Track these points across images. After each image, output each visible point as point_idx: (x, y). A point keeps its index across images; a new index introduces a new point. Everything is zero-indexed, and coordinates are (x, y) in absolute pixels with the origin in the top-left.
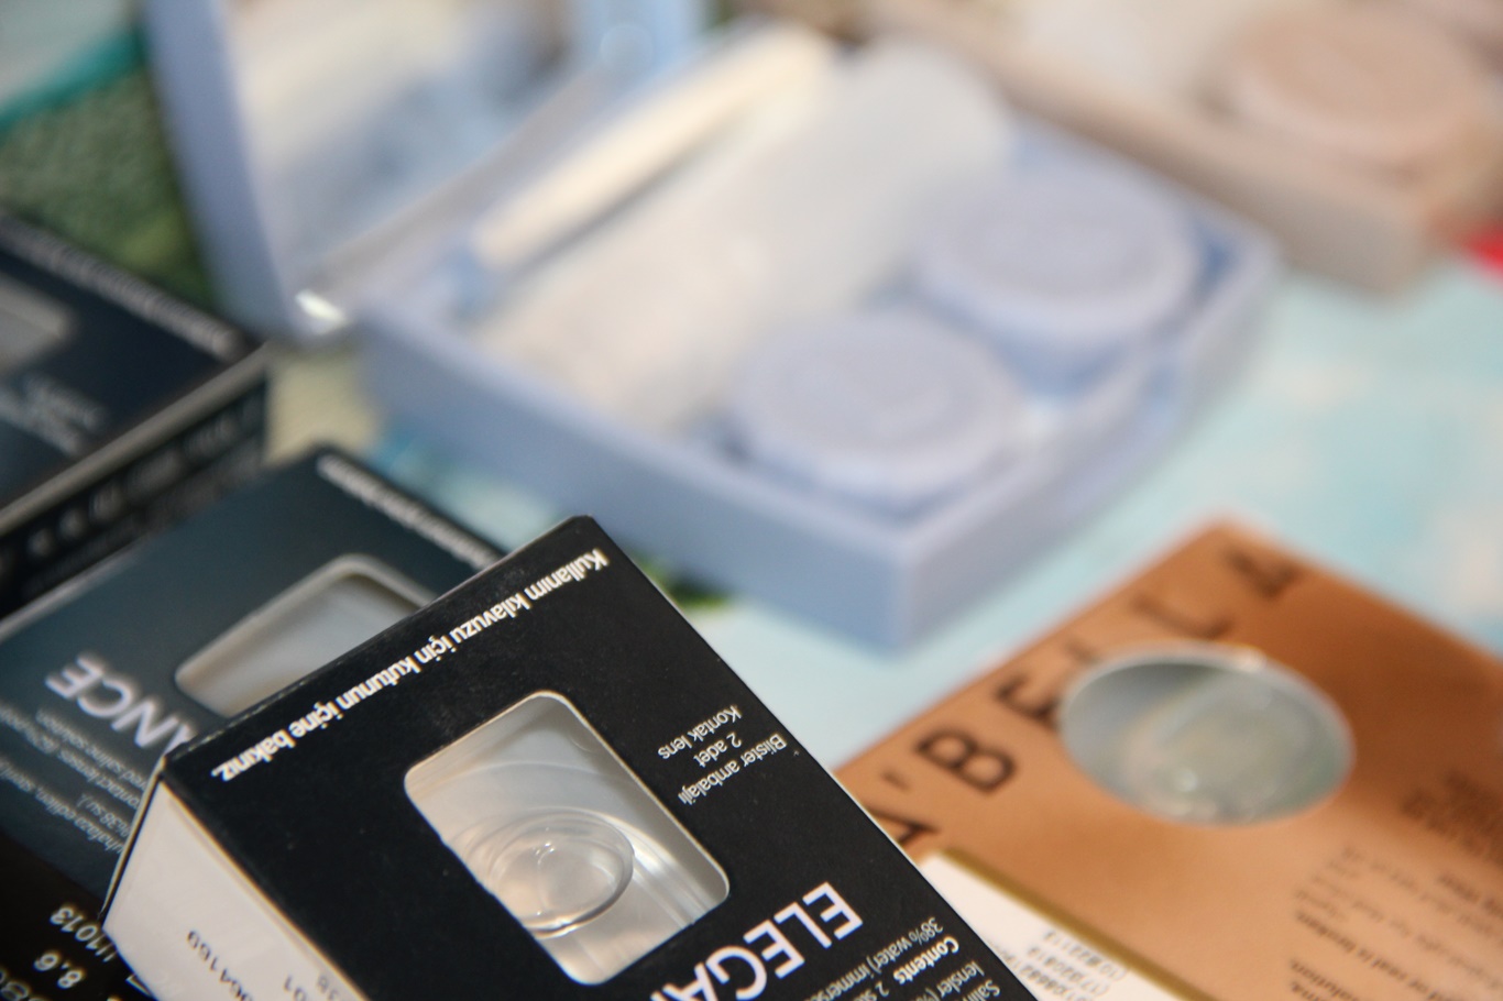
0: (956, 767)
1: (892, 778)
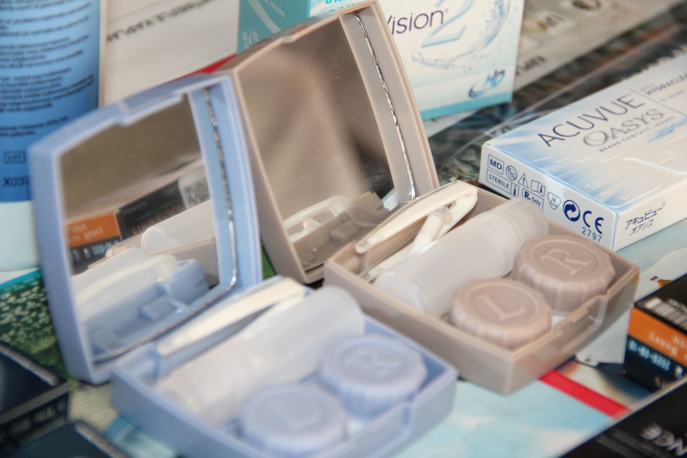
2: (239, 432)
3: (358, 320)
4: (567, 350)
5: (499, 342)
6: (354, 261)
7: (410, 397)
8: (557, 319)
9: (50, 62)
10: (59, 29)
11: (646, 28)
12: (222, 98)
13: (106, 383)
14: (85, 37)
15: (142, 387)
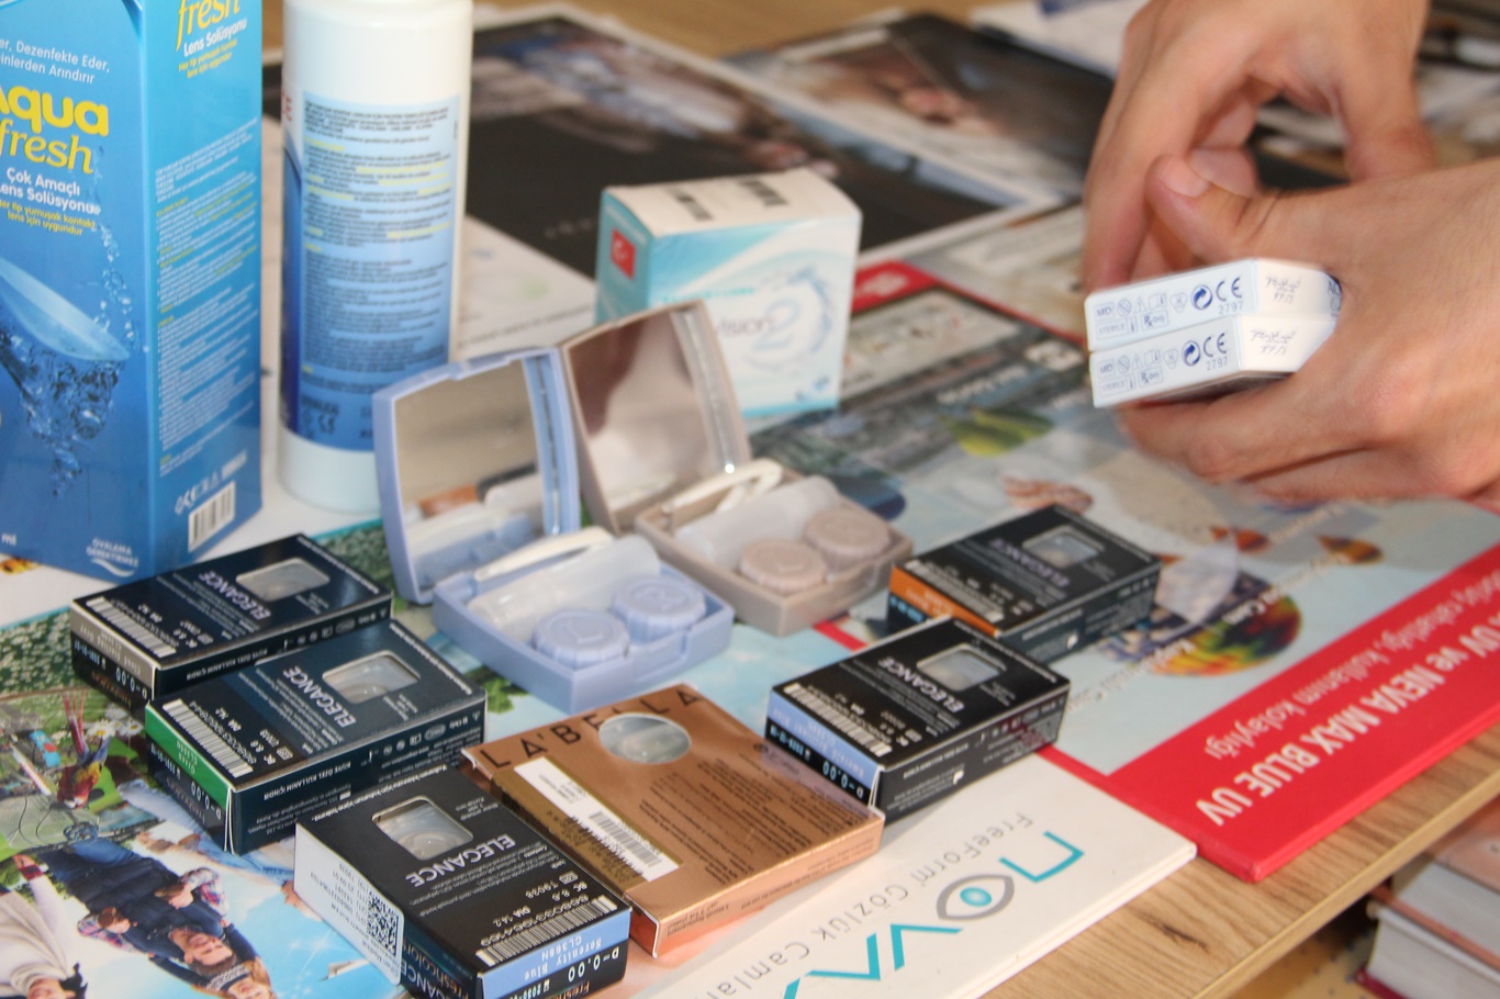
0: (562, 736)
1: (540, 736)
2: (533, 644)
3: (654, 564)
4: (840, 605)
5: (777, 591)
6: (664, 522)
7: (689, 628)
8: (832, 578)
9: (404, 330)
10: (413, 301)
11: (972, 356)
12: (549, 364)
13: (428, 605)
14: (437, 311)
15: (459, 607)
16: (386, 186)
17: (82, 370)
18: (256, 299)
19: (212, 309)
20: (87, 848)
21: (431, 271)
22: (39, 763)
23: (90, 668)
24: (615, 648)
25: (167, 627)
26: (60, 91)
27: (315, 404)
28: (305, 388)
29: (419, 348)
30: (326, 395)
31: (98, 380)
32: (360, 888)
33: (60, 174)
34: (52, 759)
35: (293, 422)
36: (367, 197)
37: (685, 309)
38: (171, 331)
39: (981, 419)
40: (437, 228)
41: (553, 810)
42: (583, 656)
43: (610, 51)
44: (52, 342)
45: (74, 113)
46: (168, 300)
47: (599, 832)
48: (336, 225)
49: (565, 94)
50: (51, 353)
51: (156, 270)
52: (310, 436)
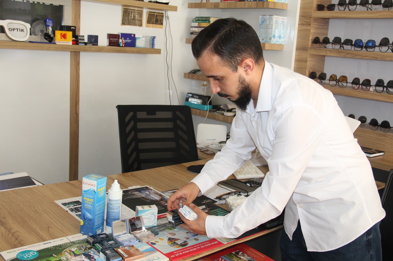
0: (122, 248)
2: (122, 242)
5: (143, 239)
6: (136, 234)
7: (134, 241)
8: (148, 239)
9: (116, 217)
10: (116, 215)
14: (119, 216)
15: (117, 239)
16: (114, 205)
17: (90, 219)
18: (104, 214)
19: (100, 215)
20: (86, 253)
21: (118, 212)
22: (83, 248)
23: (88, 242)
24: (128, 242)
25: (94, 239)
26: (90, 198)
27: (108, 223)
28: (108, 222)
29: (117, 219)
30: (109, 222)
31: (91, 220)
32: (104, 255)
33: (89, 204)
34: (84, 248)
35: (107, 225)
36: (113, 206)
37: (141, 216)
38: (96, 216)
39: (169, 227)
40: (119, 209)
41: (120, 252)
42: (125, 243)
43: (150, 191)
44: (88, 217)
45: (91, 200)
46: (96, 214)
47: (123, 254)
48: (111, 208)
49: (144, 196)
50: (87, 218)
51: (96, 212)
52: (108, 226)
